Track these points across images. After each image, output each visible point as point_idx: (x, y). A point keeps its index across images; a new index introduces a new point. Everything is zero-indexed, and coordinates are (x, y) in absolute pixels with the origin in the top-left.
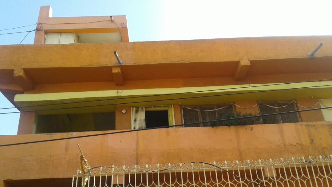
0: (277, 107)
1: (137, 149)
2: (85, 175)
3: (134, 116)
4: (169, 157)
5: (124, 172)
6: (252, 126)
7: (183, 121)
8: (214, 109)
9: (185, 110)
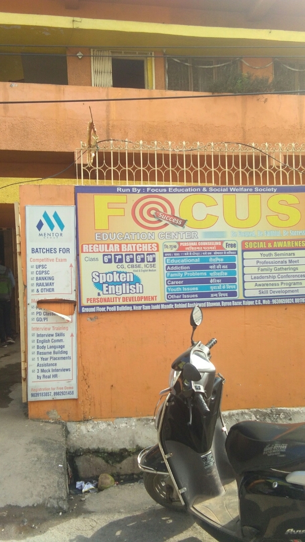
0: (297, 70)
1: (108, 117)
2: (91, 149)
3: (95, 65)
4: (151, 132)
5: (141, 149)
6: (266, 96)
7: (167, 80)
8: (211, 65)
9: (170, 62)
